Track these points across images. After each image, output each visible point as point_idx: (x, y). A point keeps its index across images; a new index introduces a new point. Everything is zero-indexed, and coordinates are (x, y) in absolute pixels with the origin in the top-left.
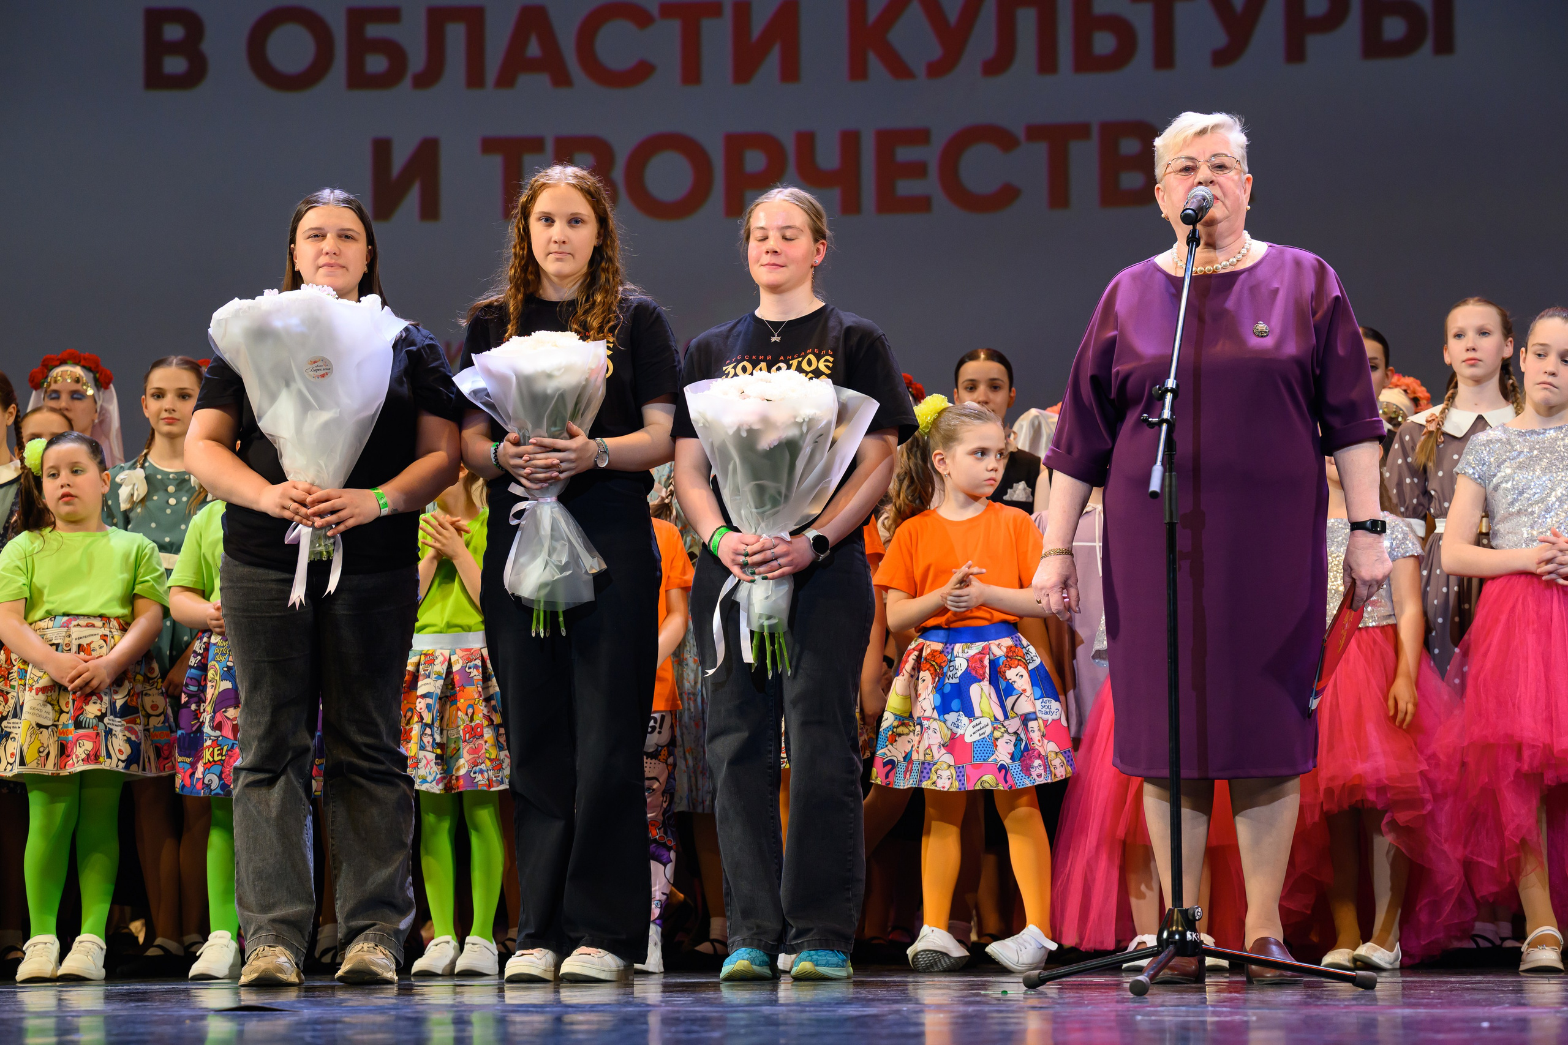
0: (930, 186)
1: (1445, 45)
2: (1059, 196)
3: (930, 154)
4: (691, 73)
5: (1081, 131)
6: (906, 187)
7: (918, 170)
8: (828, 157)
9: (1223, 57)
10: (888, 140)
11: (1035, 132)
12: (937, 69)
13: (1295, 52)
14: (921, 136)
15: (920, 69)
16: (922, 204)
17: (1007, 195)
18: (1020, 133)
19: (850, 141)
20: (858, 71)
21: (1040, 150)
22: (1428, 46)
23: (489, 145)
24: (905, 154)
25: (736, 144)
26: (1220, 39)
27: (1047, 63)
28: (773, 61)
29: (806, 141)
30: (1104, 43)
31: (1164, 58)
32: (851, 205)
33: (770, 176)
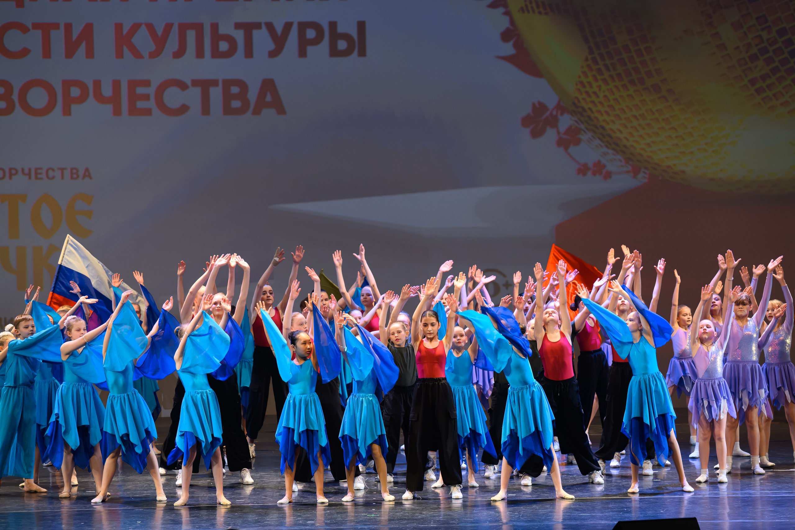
0: (151, 104)
1: (362, 53)
2: (206, 109)
3: (151, 91)
4: (47, 53)
5: (215, 83)
6: (141, 104)
7: (146, 97)
8: (107, 91)
9: (273, 54)
10: (133, 84)
11: (195, 83)
12: (154, 55)
13: (302, 53)
14: (147, 83)
15: (146, 54)
16: (148, 112)
17: (184, 109)
18: (189, 83)
19: (116, 84)
20: (119, 54)
21: (197, 91)
22: (356, 53)
24: (140, 90)
25: (67, 84)
26: (271, 46)
27: (200, 54)
28: (82, 48)
29: (97, 84)
30: (224, 46)
31: (249, 53)
32: (117, 112)
33: (82, 99)
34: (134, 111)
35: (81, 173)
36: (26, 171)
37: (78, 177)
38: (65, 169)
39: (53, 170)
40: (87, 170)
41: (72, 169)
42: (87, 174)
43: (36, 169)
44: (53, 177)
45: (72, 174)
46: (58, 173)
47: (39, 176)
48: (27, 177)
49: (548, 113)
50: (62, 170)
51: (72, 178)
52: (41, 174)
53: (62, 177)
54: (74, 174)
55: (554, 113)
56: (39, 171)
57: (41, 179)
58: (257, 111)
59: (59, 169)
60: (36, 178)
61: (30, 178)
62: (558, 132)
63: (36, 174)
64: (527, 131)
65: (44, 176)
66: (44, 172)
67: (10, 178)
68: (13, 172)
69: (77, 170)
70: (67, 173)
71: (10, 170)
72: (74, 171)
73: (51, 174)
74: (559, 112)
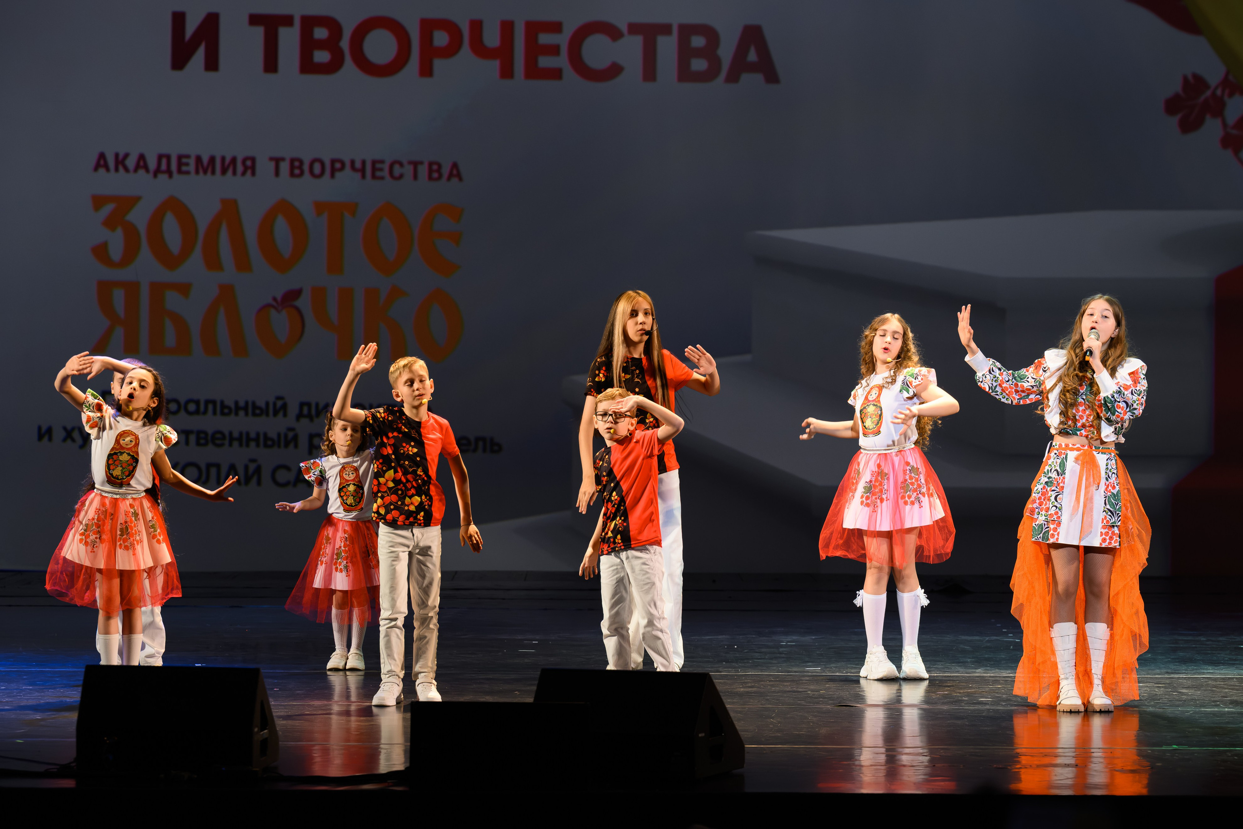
0: (562, 61)
2: (650, 72)
3: (562, 40)
5: (666, 29)
6: (545, 62)
7: (554, 50)
8: (492, 38)
10: (534, 28)
11: (634, 28)
14: (556, 27)
16: (556, 74)
17: (614, 71)
18: (624, 28)
19: (507, 28)
21: (637, 42)
23: (255, 20)
24: (544, 39)
25: (428, 26)
29: (477, 26)
32: (507, 72)
33: (451, 50)
34: (533, 72)
35: (445, 171)
36: (358, 165)
37: (440, 177)
38: (421, 163)
39: (401, 164)
40: (455, 166)
41: (431, 164)
42: (455, 172)
43: (374, 163)
44: (401, 176)
45: (430, 171)
46: (408, 170)
47: (378, 174)
48: (358, 175)
49: (1208, 93)
50: (415, 164)
51: (430, 178)
52: (381, 170)
53: (415, 177)
54: (435, 171)
55: (1219, 92)
56: (378, 166)
57: (382, 178)
58: (733, 77)
59: (410, 163)
60: (374, 177)
61: (363, 176)
62: (1224, 125)
63: (374, 169)
64: (1174, 120)
65: (386, 173)
66: (386, 167)
67: (332, 176)
68: (338, 165)
69: (440, 166)
70: (423, 170)
71: (333, 162)
72: (435, 167)
73: (397, 170)
74: (1227, 91)
